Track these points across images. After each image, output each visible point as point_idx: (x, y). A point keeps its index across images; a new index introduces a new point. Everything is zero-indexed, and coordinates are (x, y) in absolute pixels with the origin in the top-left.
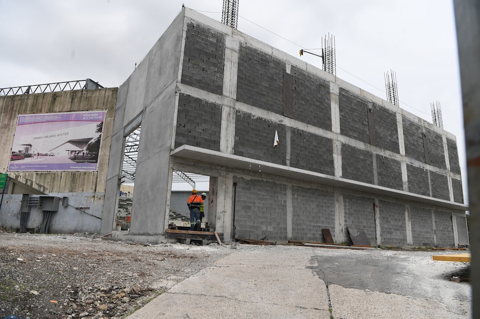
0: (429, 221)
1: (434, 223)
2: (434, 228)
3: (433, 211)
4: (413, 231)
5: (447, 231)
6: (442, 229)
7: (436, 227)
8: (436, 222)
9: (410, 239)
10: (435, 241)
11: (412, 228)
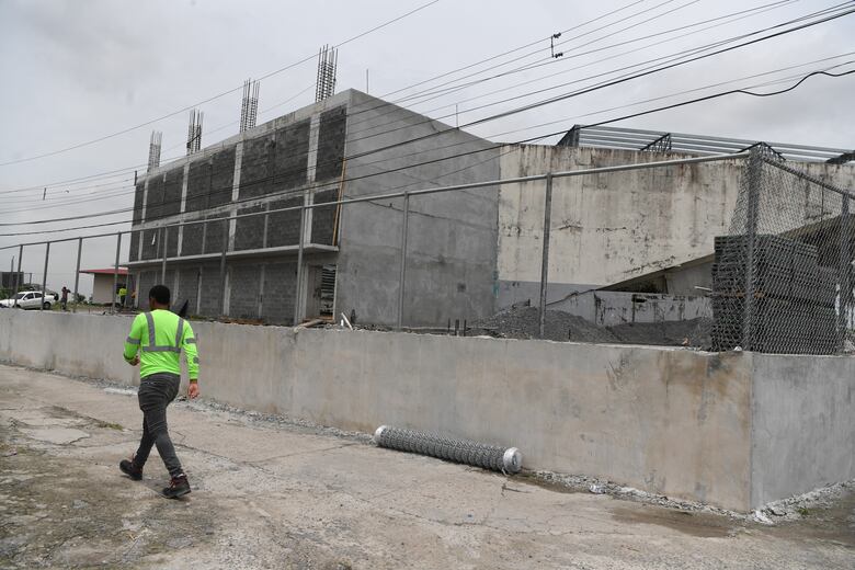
0: (256, 283)
1: (262, 285)
2: (262, 293)
3: (263, 267)
4: (232, 298)
5: (284, 296)
6: (274, 292)
7: (264, 290)
8: (265, 283)
9: (226, 309)
10: (260, 311)
11: (232, 295)
